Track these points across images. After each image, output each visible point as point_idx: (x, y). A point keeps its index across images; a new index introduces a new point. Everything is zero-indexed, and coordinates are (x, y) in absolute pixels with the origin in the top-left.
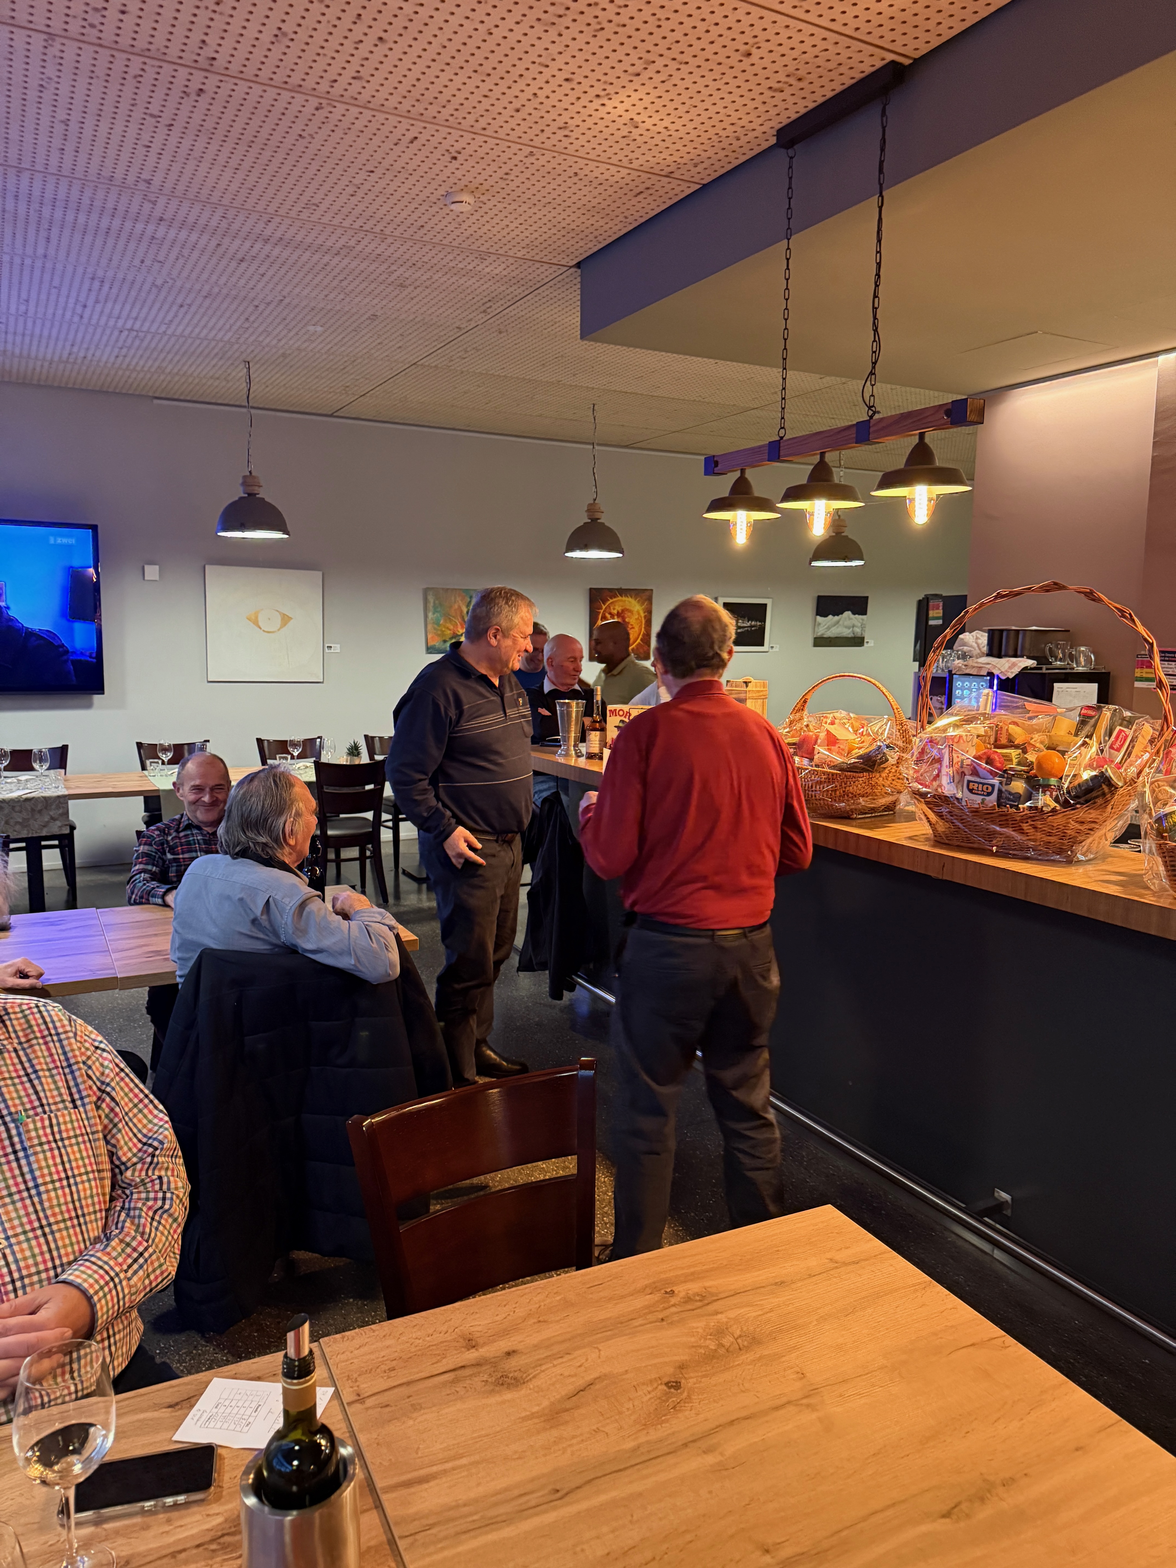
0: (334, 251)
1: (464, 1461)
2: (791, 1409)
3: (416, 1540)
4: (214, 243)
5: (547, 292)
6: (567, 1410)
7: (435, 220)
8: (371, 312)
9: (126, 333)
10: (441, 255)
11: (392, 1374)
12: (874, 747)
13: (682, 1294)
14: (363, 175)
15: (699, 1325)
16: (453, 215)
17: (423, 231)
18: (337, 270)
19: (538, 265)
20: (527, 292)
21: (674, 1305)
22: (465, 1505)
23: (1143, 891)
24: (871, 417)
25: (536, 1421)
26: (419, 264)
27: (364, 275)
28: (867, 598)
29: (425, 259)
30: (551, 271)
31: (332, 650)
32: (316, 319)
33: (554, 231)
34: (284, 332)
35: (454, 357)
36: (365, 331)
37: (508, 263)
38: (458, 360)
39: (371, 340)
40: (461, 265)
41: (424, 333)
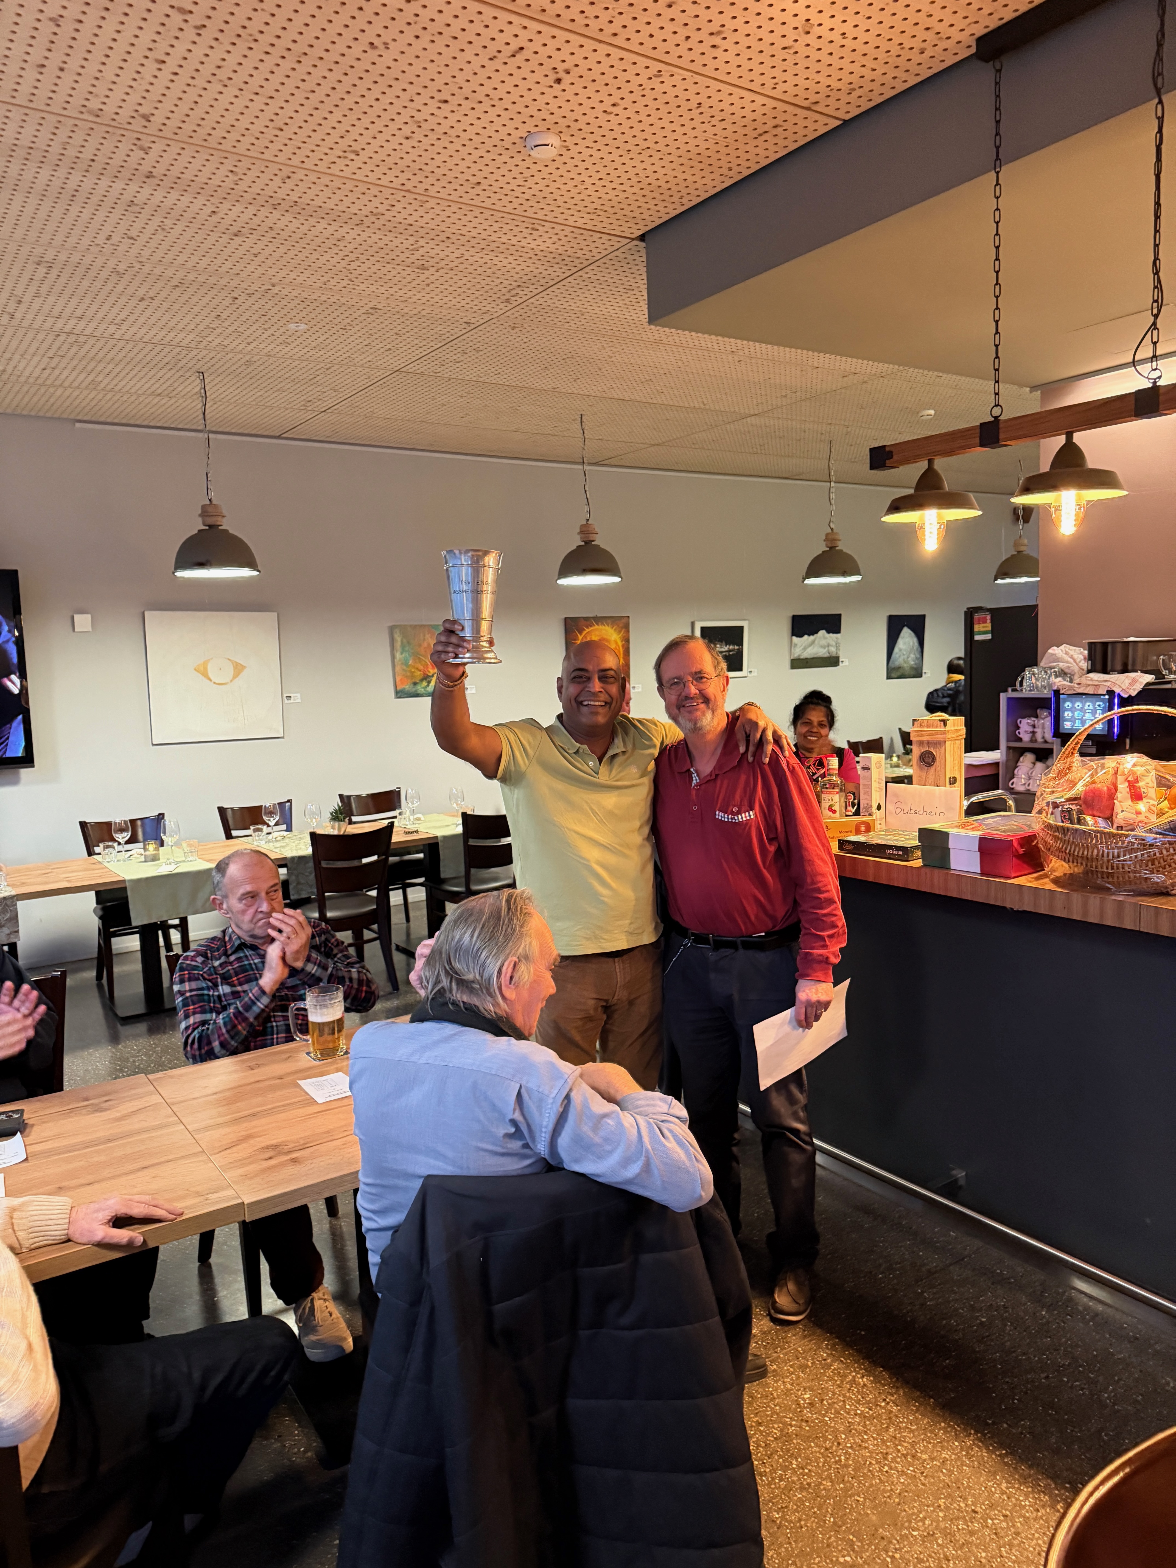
0: (357, 219)
4: (208, 210)
5: (591, 274)
7: (497, 174)
8: (371, 304)
14: (432, 106)
16: (522, 167)
17: (475, 191)
18: (351, 247)
19: (597, 237)
26: (454, 238)
27: (383, 253)
28: (840, 615)
29: (464, 230)
30: (608, 245)
31: (292, 701)
32: (302, 314)
33: (635, 189)
34: (259, 333)
35: (447, 362)
36: (356, 329)
37: (561, 235)
38: (448, 365)
39: (359, 340)
40: (504, 239)
41: (425, 331)
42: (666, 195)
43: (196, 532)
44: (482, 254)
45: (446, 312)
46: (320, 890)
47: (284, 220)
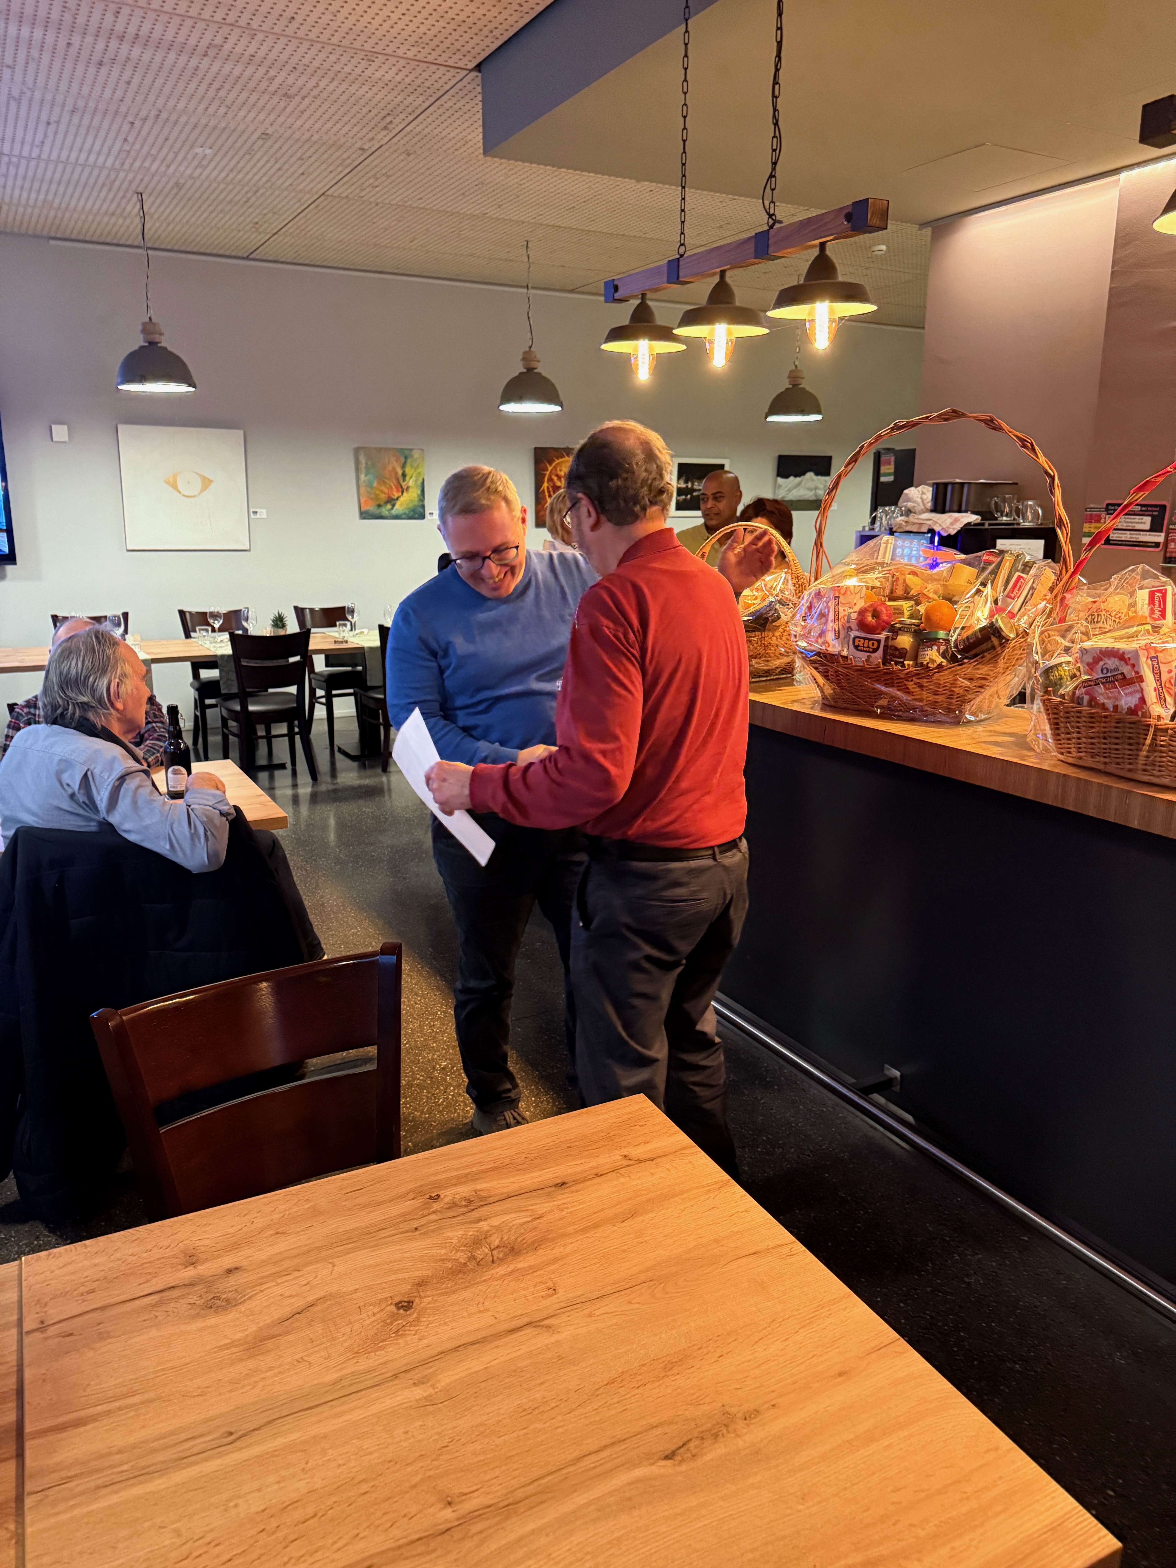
1: (136, 1399)
2: (529, 1331)
3: (47, 1496)
5: (450, 104)
6: (274, 1337)
7: (305, 10)
10: (322, 56)
11: (90, 1297)
12: (766, 603)
13: (447, 1200)
15: (455, 1234)
17: (295, 24)
19: (433, 68)
20: (428, 103)
21: (434, 1212)
22: (119, 1452)
23: (1026, 752)
24: (771, 227)
25: (235, 1350)
26: (300, 68)
28: (830, 458)
29: (305, 61)
31: (258, 516)
32: (202, 139)
33: (442, 23)
34: (171, 156)
35: (364, 186)
36: (259, 154)
37: (399, 66)
38: (368, 190)
39: (269, 165)
40: (347, 69)
41: (325, 157)
42: (475, 29)
43: (137, 347)
44: (335, 83)
45: (334, 138)
46: (241, 686)
47: (136, 51)
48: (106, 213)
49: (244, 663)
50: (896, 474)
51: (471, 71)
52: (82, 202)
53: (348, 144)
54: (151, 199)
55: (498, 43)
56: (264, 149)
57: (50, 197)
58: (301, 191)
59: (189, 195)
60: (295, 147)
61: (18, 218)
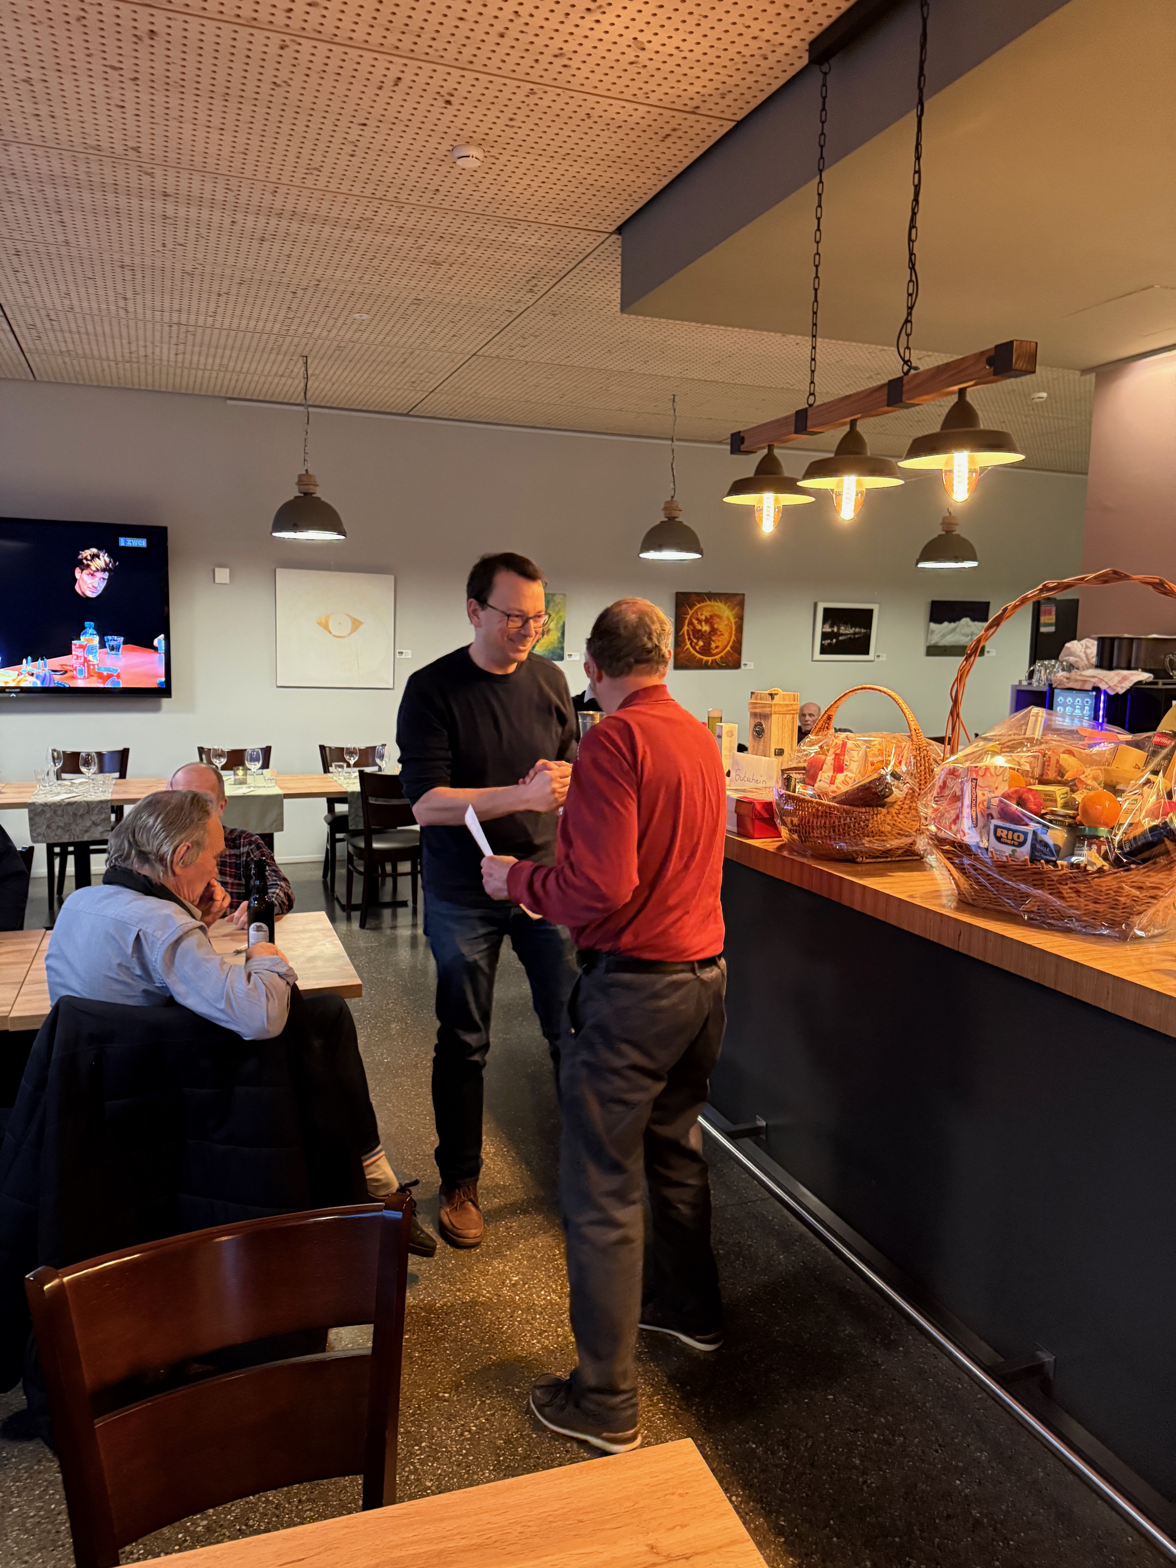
0: (353, 224)
4: (227, 221)
7: (448, 182)
8: (413, 296)
9: (175, 327)
10: (467, 225)
12: (879, 775)
14: (356, 130)
16: (466, 175)
17: (439, 197)
18: (363, 247)
19: (574, 232)
20: (571, 266)
24: (906, 374)
26: (447, 237)
27: (393, 251)
28: (988, 604)
29: (451, 230)
30: (590, 239)
31: (403, 656)
32: (359, 306)
33: (582, 189)
34: (331, 322)
35: (514, 346)
36: (413, 318)
37: (542, 231)
38: (518, 349)
39: (422, 328)
40: (492, 237)
41: (475, 319)
42: (614, 194)
43: (292, 498)
44: (481, 250)
45: (483, 302)
46: (367, 823)
47: (294, 226)
48: (276, 374)
49: (372, 801)
50: (1057, 624)
51: (611, 234)
52: (254, 365)
53: (497, 307)
54: (316, 361)
55: (638, 206)
56: (418, 313)
57: (225, 362)
58: (454, 352)
59: (350, 357)
60: (447, 311)
61: (199, 381)
